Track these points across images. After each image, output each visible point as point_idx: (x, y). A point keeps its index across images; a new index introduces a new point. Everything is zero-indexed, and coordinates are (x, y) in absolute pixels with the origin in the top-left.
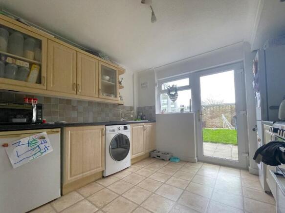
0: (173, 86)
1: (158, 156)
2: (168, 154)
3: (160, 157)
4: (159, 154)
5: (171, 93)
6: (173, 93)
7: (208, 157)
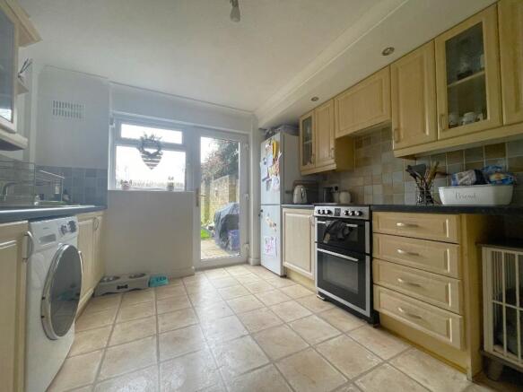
0: (152, 136)
1: (119, 288)
2: (143, 275)
3: (126, 287)
4: (120, 282)
5: (146, 150)
6: (152, 151)
7: (209, 261)
